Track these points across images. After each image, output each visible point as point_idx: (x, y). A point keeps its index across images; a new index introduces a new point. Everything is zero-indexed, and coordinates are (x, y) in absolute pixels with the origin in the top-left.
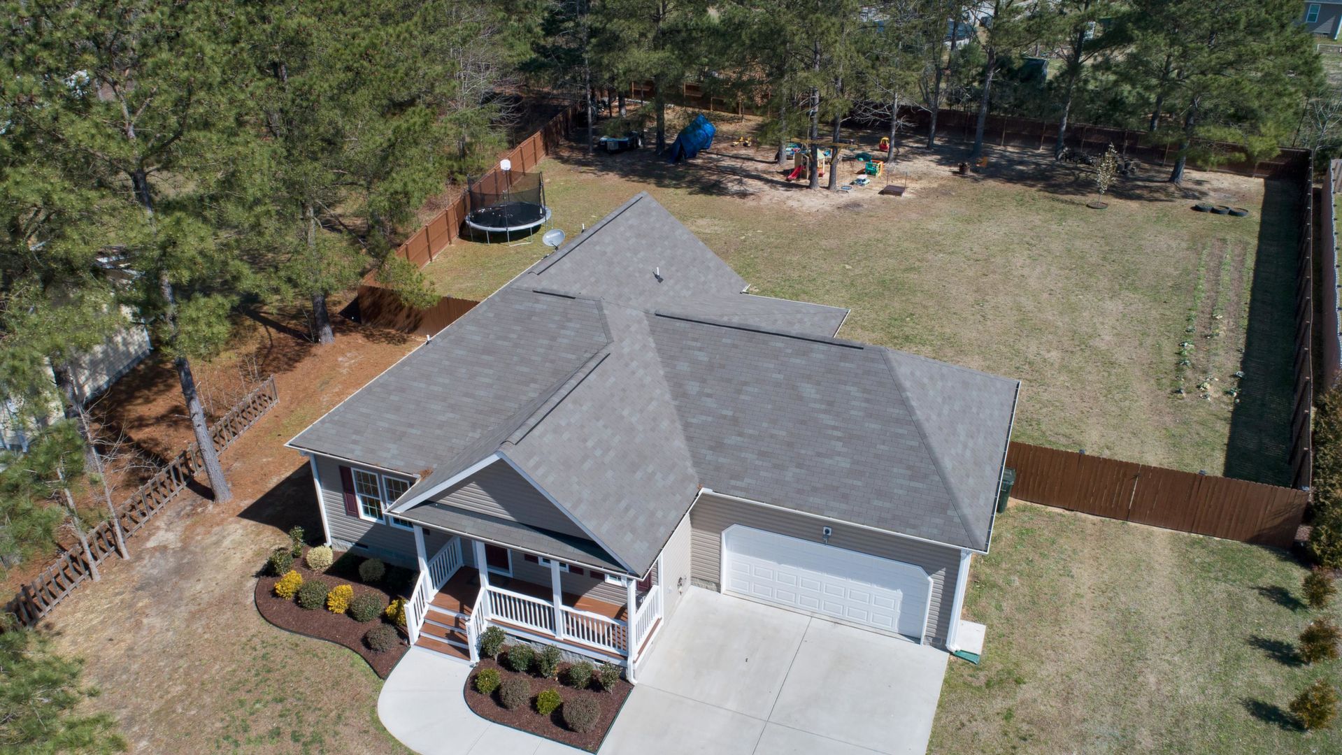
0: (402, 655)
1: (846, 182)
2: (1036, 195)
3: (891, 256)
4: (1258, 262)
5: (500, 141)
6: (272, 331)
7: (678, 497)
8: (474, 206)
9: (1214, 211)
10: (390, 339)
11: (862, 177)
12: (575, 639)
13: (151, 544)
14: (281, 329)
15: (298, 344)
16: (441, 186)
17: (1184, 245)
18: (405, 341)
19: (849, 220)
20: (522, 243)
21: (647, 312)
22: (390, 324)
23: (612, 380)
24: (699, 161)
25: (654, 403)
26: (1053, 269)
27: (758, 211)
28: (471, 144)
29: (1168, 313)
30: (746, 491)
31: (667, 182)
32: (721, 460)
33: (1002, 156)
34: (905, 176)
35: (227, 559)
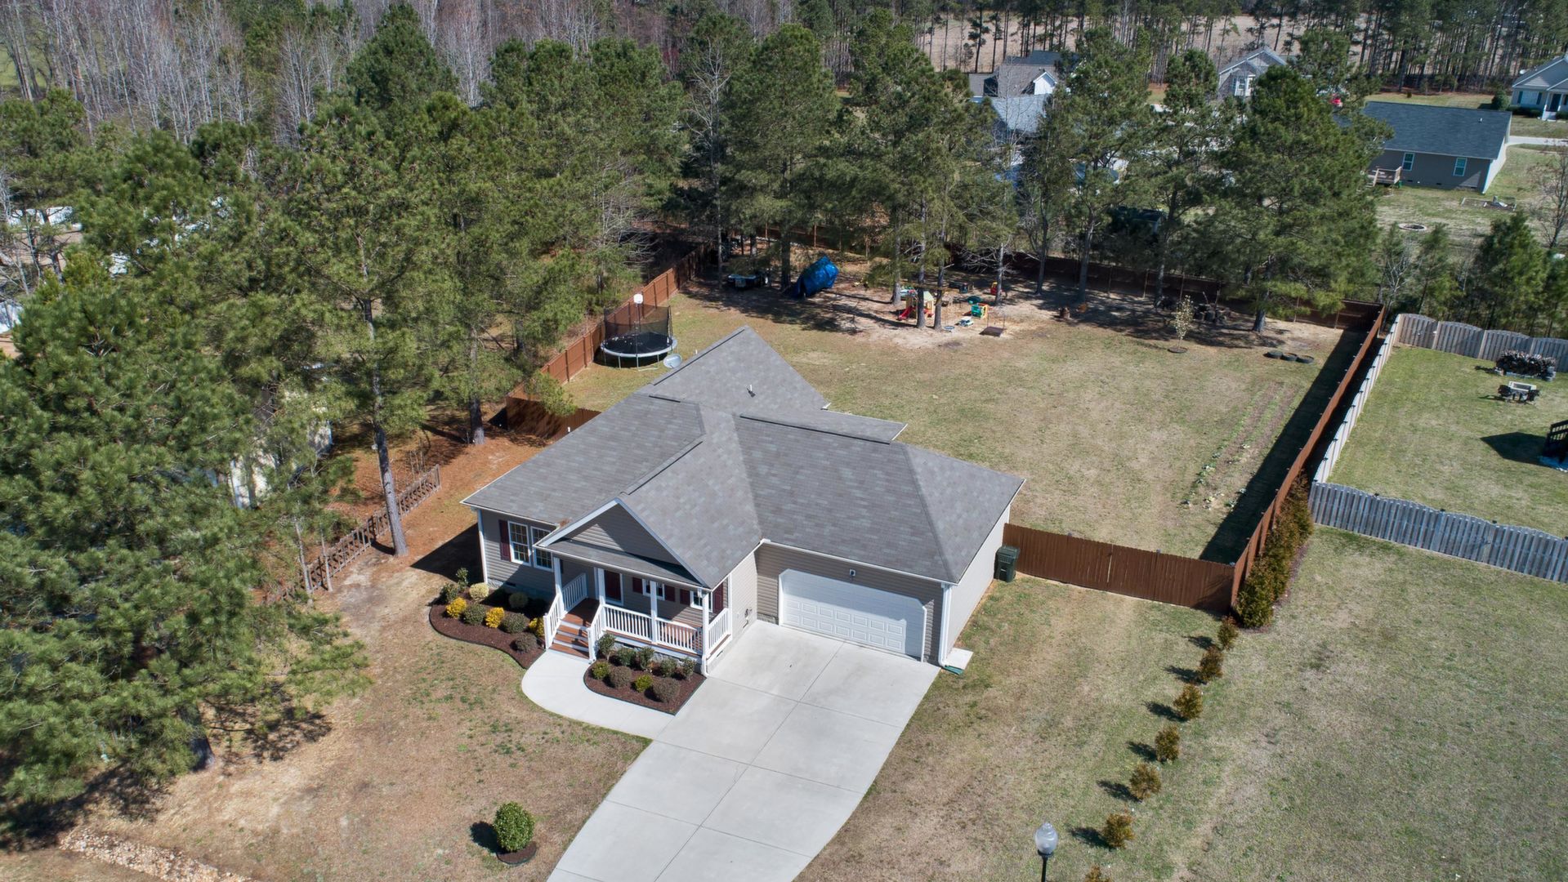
0: (540, 655)
1: (951, 323)
2: (1125, 339)
3: (976, 388)
4: (1302, 404)
5: (635, 277)
6: (429, 433)
7: (744, 543)
8: (609, 335)
9: (1283, 358)
10: (532, 443)
11: (967, 318)
12: (666, 644)
13: (347, 582)
14: (436, 432)
15: (451, 445)
16: (581, 316)
17: (1243, 387)
18: (544, 445)
19: (946, 357)
20: (649, 368)
21: (734, 415)
22: (531, 431)
23: (702, 460)
24: (817, 300)
25: (733, 479)
26: (1117, 405)
27: (865, 346)
28: (608, 278)
29: (1204, 442)
30: (795, 542)
31: (784, 318)
32: (780, 520)
33: (1102, 302)
34: (1005, 318)
35: (406, 594)
